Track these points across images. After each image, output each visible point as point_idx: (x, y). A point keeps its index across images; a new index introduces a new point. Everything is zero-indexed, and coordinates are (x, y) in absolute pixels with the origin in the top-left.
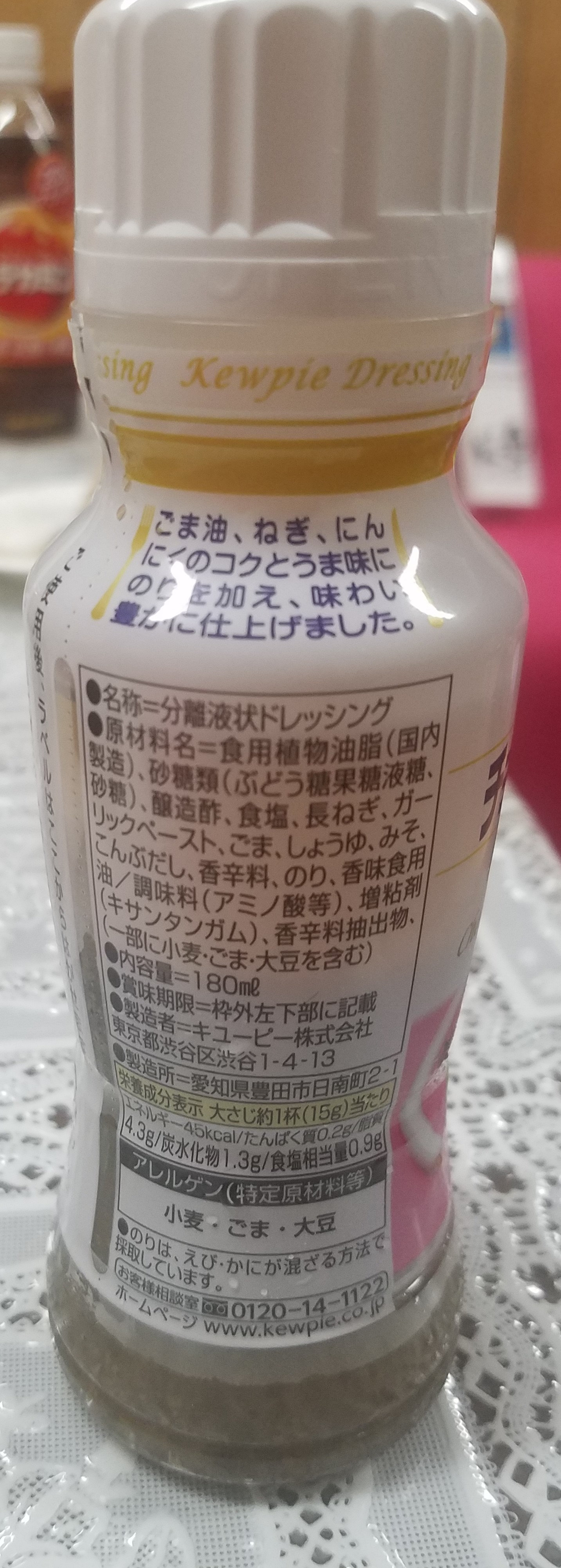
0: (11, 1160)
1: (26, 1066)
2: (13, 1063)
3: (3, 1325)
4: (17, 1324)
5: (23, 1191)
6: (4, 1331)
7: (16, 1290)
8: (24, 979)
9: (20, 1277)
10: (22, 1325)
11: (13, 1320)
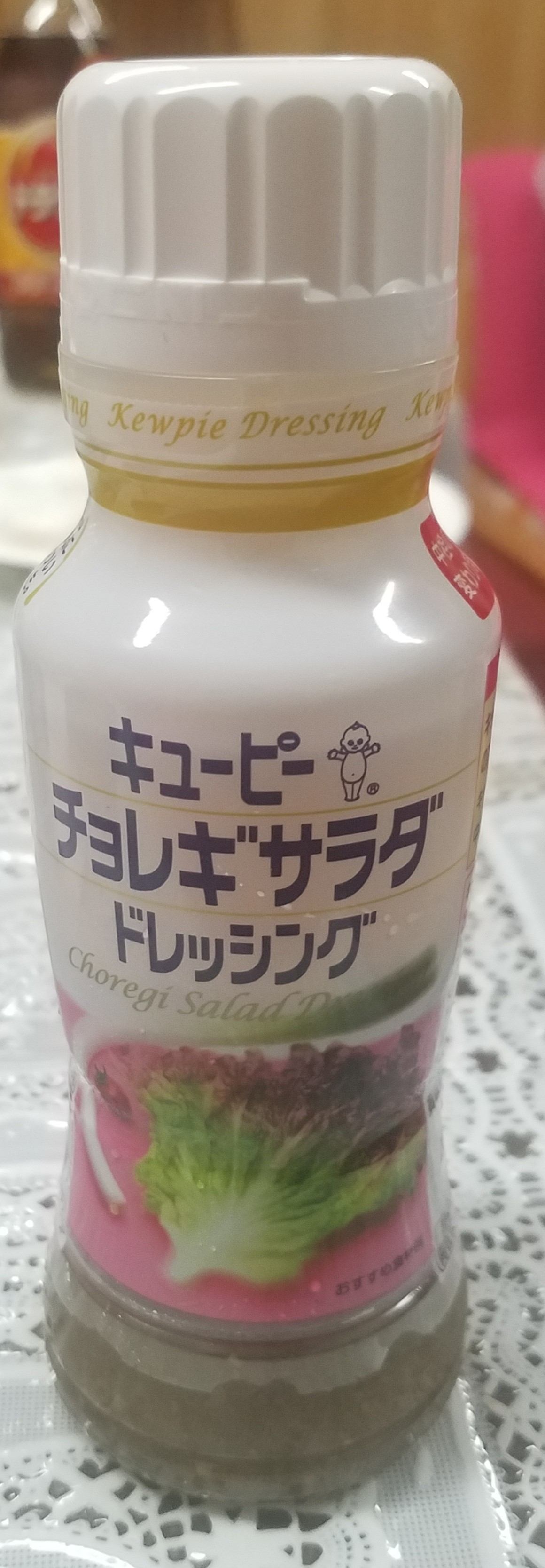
0: (21, 1316)
1: (42, 1196)
2: (27, 1191)
3: (6, 1523)
4: (21, 1519)
5: (34, 1355)
6: (6, 1528)
7: (21, 1476)
8: (44, 1085)
9: (27, 1461)
10: (28, 1520)
11: (18, 1515)
